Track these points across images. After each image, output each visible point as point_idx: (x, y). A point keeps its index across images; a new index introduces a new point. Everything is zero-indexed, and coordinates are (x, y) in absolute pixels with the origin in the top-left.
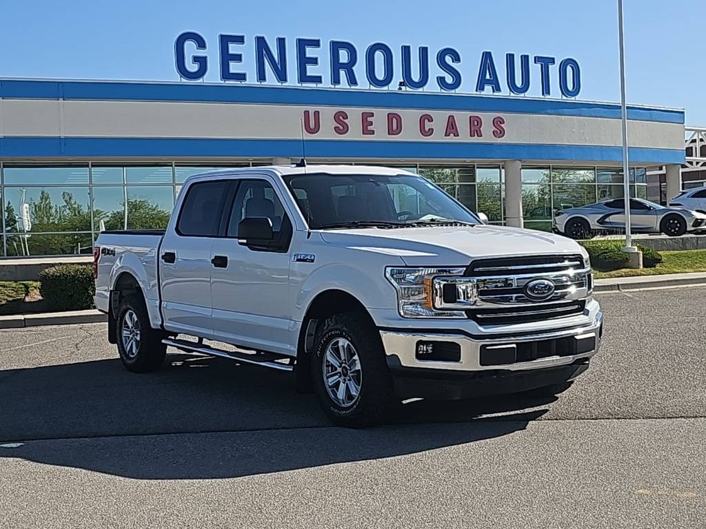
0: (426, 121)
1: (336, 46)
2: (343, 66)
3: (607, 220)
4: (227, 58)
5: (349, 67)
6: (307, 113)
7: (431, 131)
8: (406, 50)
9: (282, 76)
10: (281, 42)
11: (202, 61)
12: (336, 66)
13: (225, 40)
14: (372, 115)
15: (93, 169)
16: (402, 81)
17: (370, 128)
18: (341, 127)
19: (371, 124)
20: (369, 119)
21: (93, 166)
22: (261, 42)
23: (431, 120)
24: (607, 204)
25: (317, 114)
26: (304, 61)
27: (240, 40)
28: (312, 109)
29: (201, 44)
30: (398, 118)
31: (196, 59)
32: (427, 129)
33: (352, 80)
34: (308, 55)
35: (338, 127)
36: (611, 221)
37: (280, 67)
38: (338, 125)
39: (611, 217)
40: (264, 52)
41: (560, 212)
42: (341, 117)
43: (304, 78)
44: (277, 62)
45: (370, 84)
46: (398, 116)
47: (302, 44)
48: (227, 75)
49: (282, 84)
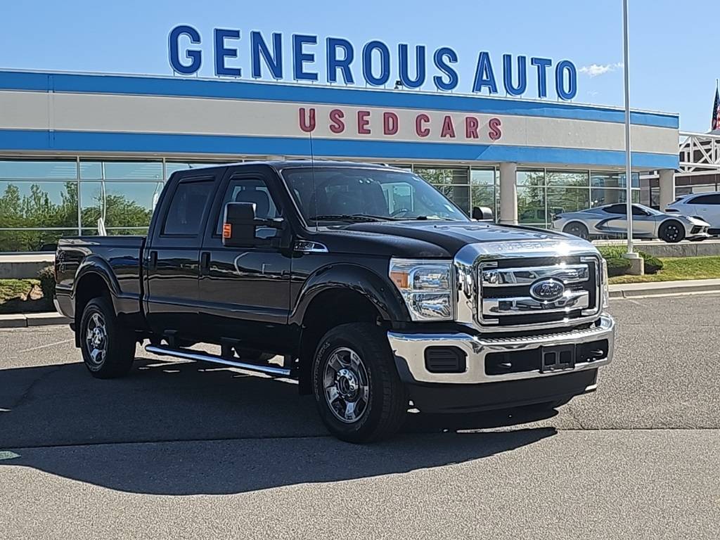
0: (423, 121)
1: (333, 43)
2: (340, 63)
3: (605, 225)
4: (221, 53)
5: (345, 65)
6: (302, 111)
7: (427, 132)
8: (403, 49)
9: (277, 72)
10: (277, 38)
11: (196, 56)
12: (333, 63)
13: (220, 35)
14: (368, 114)
15: (81, 163)
16: (399, 80)
17: (366, 127)
18: (337, 126)
19: (367, 123)
20: (366, 118)
21: (81, 160)
22: (257, 37)
23: (427, 120)
24: (604, 209)
25: (312, 111)
26: (300, 58)
27: (235, 34)
28: (308, 107)
29: (196, 38)
30: (394, 118)
31: (190, 53)
32: (423, 130)
33: (349, 78)
34: (304, 52)
35: (334, 126)
36: (609, 226)
37: (275, 63)
38: (334, 124)
39: (609, 222)
40: (260, 48)
41: (558, 216)
42: (337, 116)
43: (301, 75)
44: (273, 58)
45: (367, 82)
46: (395, 115)
47: (298, 40)
48: (221, 70)
49: (277, 80)
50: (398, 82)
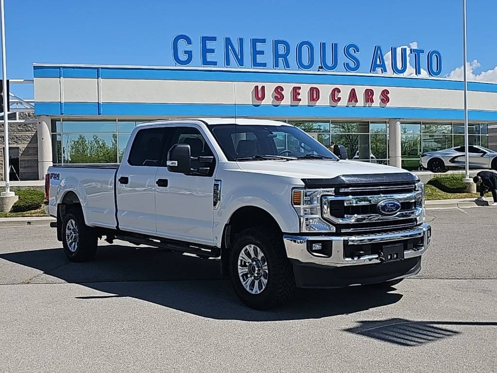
0: (336, 92)
1: (277, 43)
2: (281, 56)
3: (456, 160)
4: (205, 51)
5: (285, 57)
6: (257, 87)
7: (339, 99)
8: (323, 45)
9: (241, 62)
10: (241, 40)
11: (189, 53)
12: (277, 56)
13: (205, 39)
14: (300, 88)
15: (119, 123)
16: (321, 66)
17: (299, 97)
18: (279, 97)
19: (299, 94)
20: (298, 91)
21: (118, 121)
22: (228, 41)
23: (339, 91)
24: (455, 149)
25: (263, 88)
26: (255, 53)
27: (214, 39)
28: (260, 85)
29: (189, 42)
30: (317, 91)
31: (186, 52)
32: (336, 99)
33: (287, 66)
34: (258, 49)
35: (277, 97)
36: (459, 160)
37: (239, 57)
38: (277, 95)
39: (458, 158)
40: (230, 47)
41: (424, 154)
42: (279, 90)
43: (256, 64)
44: (238, 54)
45: (299, 67)
46: (317, 88)
47: (254, 42)
48: (205, 62)
49: (241, 68)
50: (319, 67)
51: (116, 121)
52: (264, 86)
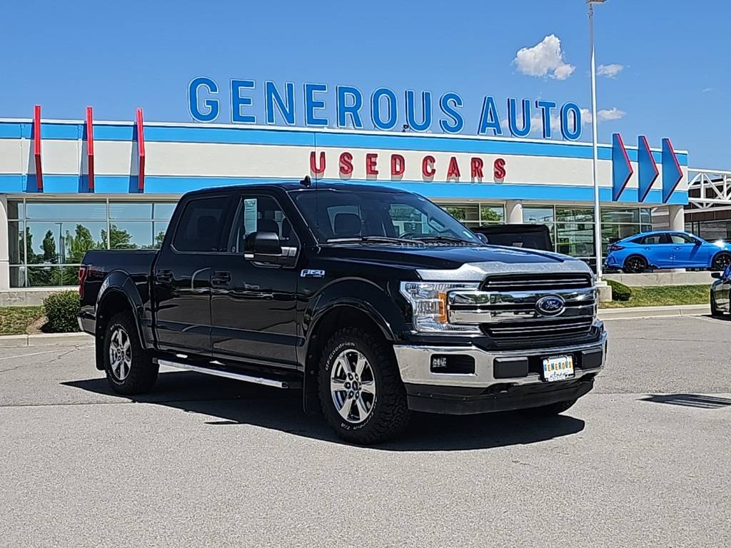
0: (429, 161)
1: (342, 91)
2: (349, 109)
4: (237, 101)
5: (354, 110)
6: (313, 154)
7: (434, 171)
8: (410, 95)
9: (290, 118)
10: (290, 86)
11: (214, 105)
12: (342, 110)
13: (236, 85)
14: (376, 156)
15: (111, 205)
16: (406, 124)
17: (374, 168)
18: (346, 168)
19: (375, 164)
20: (373, 159)
21: (110, 202)
22: (271, 88)
23: (433, 160)
25: (323, 155)
26: (311, 105)
27: (250, 84)
28: (318, 151)
29: (214, 88)
31: (209, 103)
32: (429, 170)
33: (358, 123)
34: (315, 100)
37: (288, 110)
38: (343, 165)
40: (273, 96)
42: (346, 159)
43: (311, 121)
44: (285, 106)
45: (375, 126)
46: (401, 157)
47: (310, 88)
48: (237, 117)
49: (290, 126)
50: (404, 126)
51: (105, 202)
52: (324, 153)
